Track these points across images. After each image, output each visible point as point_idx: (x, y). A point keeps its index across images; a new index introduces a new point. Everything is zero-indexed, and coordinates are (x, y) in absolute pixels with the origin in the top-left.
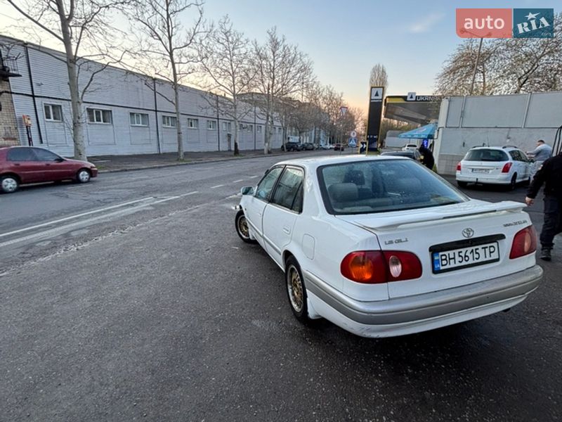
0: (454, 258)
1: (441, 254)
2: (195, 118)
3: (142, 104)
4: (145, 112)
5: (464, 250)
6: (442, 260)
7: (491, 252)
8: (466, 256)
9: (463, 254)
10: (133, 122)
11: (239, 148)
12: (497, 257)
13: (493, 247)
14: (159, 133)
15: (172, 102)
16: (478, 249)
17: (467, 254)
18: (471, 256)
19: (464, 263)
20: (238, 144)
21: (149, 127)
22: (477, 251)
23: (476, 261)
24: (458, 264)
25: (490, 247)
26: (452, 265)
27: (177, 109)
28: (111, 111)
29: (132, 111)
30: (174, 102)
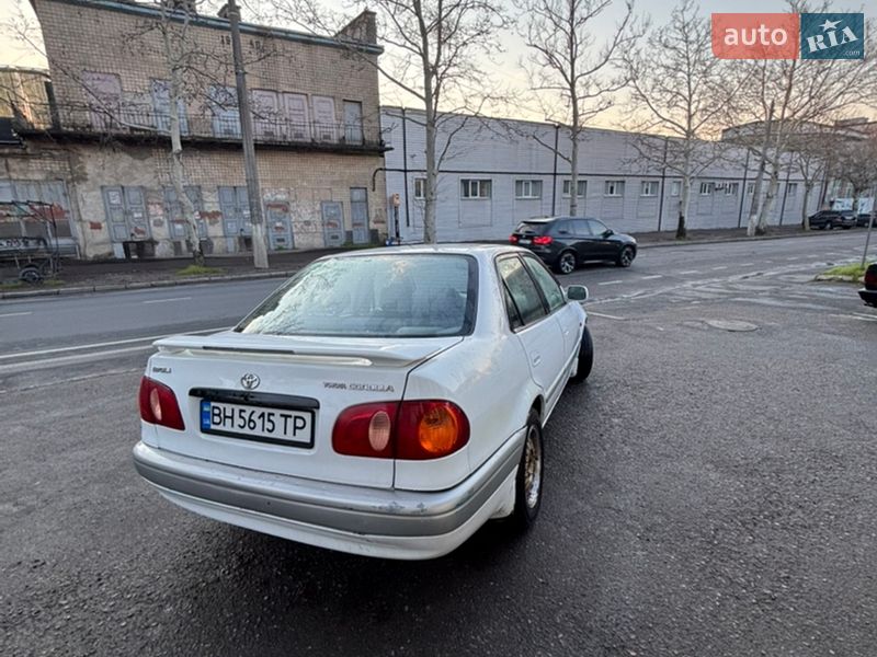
0: (232, 418)
1: (213, 404)
2: (619, 179)
3: (534, 166)
4: (537, 178)
5: (249, 409)
6: (214, 415)
7: (295, 428)
8: (250, 420)
9: (246, 415)
10: (518, 193)
11: (685, 226)
12: (307, 440)
13: (303, 420)
14: (556, 206)
15: (567, 159)
16: (273, 414)
17: (252, 418)
18: (259, 422)
19: (246, 431)
20: (686, 219)
21: (540, 199)
22: (272, 418)
23: (266, 434)
24: (236, 430)
25: (296, 417)
26: (227, 428)
27: (573, 169)
28: (490, 181)
29: (519, 178)
30: (571, 159)
